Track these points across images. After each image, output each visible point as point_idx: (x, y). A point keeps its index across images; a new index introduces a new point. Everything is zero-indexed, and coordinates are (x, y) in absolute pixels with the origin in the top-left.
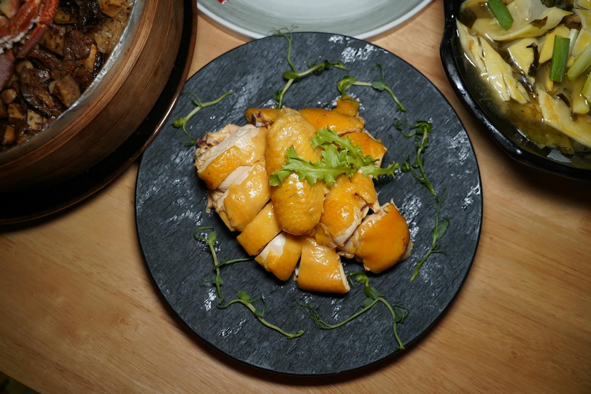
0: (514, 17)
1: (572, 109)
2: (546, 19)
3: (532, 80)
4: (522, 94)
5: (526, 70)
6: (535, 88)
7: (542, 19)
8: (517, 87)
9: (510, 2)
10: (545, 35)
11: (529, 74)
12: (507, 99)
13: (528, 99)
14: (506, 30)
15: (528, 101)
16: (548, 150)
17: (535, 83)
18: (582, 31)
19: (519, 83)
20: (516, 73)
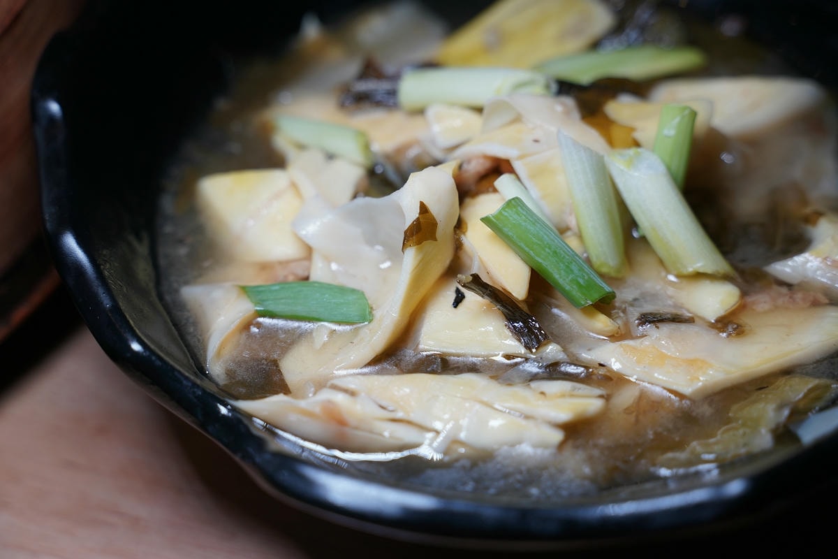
0: (352, 284)
1: (703, 319)
2: (424, 209)
3: (552, 350)
4: (572, 396)
5: (513, 345)
6: (577, 359)
7: (417, 216)
8: (542, 393)
9: (309, 269)
10: (458, 246)
11: (528, 347)
12: (557, 436)
13: (598, 392)
14: (370, 321)
15: (601, 396)
16: (784, 434)
17: (565, 350)
18: (517, 165)
19: (534, 385)
20: (502, 373)
